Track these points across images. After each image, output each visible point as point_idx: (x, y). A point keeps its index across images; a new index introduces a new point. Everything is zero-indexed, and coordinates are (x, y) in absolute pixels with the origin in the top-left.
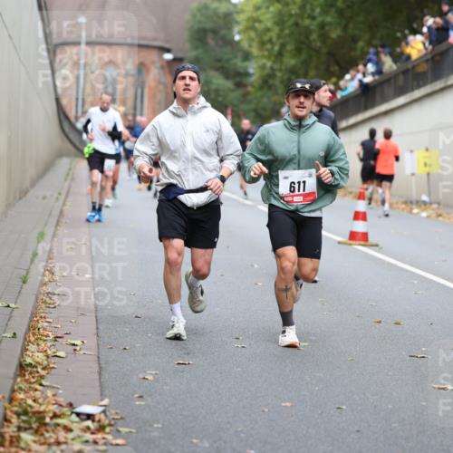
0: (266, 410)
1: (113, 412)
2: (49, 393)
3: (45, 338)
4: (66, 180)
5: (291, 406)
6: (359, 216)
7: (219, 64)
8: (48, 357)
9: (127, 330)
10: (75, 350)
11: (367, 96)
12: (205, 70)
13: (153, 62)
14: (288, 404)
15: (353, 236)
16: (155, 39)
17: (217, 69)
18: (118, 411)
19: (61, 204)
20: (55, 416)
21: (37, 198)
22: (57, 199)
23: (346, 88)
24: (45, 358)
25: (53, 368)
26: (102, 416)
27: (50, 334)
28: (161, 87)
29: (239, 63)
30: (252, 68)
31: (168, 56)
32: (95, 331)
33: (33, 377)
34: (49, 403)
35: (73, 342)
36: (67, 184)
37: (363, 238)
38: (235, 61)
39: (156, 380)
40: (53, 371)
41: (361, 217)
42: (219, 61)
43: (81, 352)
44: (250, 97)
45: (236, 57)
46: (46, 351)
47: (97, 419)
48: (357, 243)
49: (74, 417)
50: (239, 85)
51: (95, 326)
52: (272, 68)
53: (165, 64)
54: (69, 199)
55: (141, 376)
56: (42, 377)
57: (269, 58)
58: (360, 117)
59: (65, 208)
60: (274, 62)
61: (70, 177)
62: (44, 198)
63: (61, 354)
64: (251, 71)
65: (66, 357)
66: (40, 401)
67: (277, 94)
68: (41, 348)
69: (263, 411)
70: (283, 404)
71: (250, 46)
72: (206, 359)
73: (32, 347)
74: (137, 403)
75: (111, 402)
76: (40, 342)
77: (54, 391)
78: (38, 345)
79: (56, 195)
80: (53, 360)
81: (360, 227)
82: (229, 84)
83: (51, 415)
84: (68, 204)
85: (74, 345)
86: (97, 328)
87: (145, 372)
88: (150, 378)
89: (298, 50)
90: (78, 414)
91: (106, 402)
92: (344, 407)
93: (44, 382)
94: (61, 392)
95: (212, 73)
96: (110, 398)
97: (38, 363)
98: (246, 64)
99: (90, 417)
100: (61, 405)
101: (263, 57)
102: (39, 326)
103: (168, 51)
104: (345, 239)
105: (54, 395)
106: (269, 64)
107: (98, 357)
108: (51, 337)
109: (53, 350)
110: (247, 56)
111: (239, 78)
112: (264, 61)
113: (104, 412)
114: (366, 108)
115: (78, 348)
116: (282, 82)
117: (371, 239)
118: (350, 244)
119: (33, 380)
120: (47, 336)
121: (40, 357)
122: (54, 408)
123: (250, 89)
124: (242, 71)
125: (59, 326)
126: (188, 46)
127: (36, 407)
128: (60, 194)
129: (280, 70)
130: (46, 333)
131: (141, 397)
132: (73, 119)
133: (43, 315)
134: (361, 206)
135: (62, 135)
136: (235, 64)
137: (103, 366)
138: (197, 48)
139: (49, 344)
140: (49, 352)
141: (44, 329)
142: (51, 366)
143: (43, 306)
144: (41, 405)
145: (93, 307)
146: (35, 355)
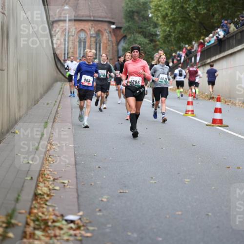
0: (168, 216)
1: (85, 218)
2: (51, 209)
3: (48, 180)
4: (59, 94)
5: (182, 214)
6: (218, 110)
7: (141, 30)
8: (50, 189)
9: (92, 174)
10: (64, 186)
11: (221, 45)
12: (133, 33)
13: (105, 30)
14: (180, 213)
15: (214, 121)
16: (106, 17)
17: (140, 33)
18: (88, 218)
19: (57, 107)
20: (54, 221)
21: (44, 104)
22: (55, 104)
23: (210, 41)
24: (48, 190)
25: (53, 196)
26: (79, 221)
27: (51, 177)
28: (110, 43)
29: (152, 29)
30: (159, 31)
31: (113, 26)
32: (75, 175)
33: (42, 201)
34: (50, 215)
35: (63, 181)
36: (60, 96)
37: (220, 122)
38: (149, 28)
39: (108, 201)
40: (52, 197)
41: (218, 111)
42: (141, 28)
43: (68, 187)
44: (157, 47)
45: (150, 26)
46: (49, 187)
47: (76, 222)
48: (217, 125)
49: (64, 222)
50: (152, 41)
51: (75, 173)
52: (169, 31)
53: (112, 30)
54: (61, 105)
55: (100, 199)
56: (47, 201)
57: (167, 26)
58: (217, 57)
59: (59, 109)
60: (171, 28)
61: (61, 93)
62: (48, 104)
63: (57, 188)
64: (158, 33)
65: (60, 190)
66: (46, 213)
67: (172, 45)
68: (46, 184)
69: (166, 217)
70: (177, 213)
71: (157, 20)
72: (135, 189)
73: (41, 185)
74: (98, 214)
75: (84, 213)
76: (46, 182)
77: (53, 208)
78: (45, 183)
79: (54, 102)
80: (53, 191)
81: (218, 116)
82: (147, 41)
83: (51, 221)
84: (60, 107)
85: (64, 183)
86: (76, 174)
87: (102, 197)
88: (105, 200)
89: (184, 21)
90: (66, 221)
91: (81, 213)
92: (210, 214)
93: (48, 203)
94: (57, 208)
95: (137, 35)
96: (83, 211)
97: (45, 193)
98: (156, 29)
99: (72, 222)
100: (57, 216)
101: (165, 25)
102: (45, 173)
103: (113, 23)
104: (210, 123)
105: (53, 210)
106: (168, 29)
107: (77, 189)
108: (52, 179)
109: (53, 186)
110: (156, 25)
111: (152, 37)
112: (165, 27)
113: (80, 219)
114: (220, 52)
115: (66, 185)
116: (175, 38)
117: (224, 123)
118: (213, 126)
119: (42, 202)
120: (49, 178)
121: (45, 190)
122: (53, 217)
123: (158, 43)
124: (153, 33)
125: (56, 173)
126: (124, 20)
127: (44, 217)
128: (56, 102)
129: (174, 32)
130: (49, 177)
131: (100, 211)
132: (62, 61)
133: (47, 167)
134: (218, 105)
135: (57, 70)
136: (150, 30)
137: (80, 194)
138: (129, 22)
139: (50, 183)
140: (51, 187)
141: (48, 175)
142: (52, 194)
143: (47, 162)
144: (46, 215)
145: (74, 163)
146: (43, 189)
